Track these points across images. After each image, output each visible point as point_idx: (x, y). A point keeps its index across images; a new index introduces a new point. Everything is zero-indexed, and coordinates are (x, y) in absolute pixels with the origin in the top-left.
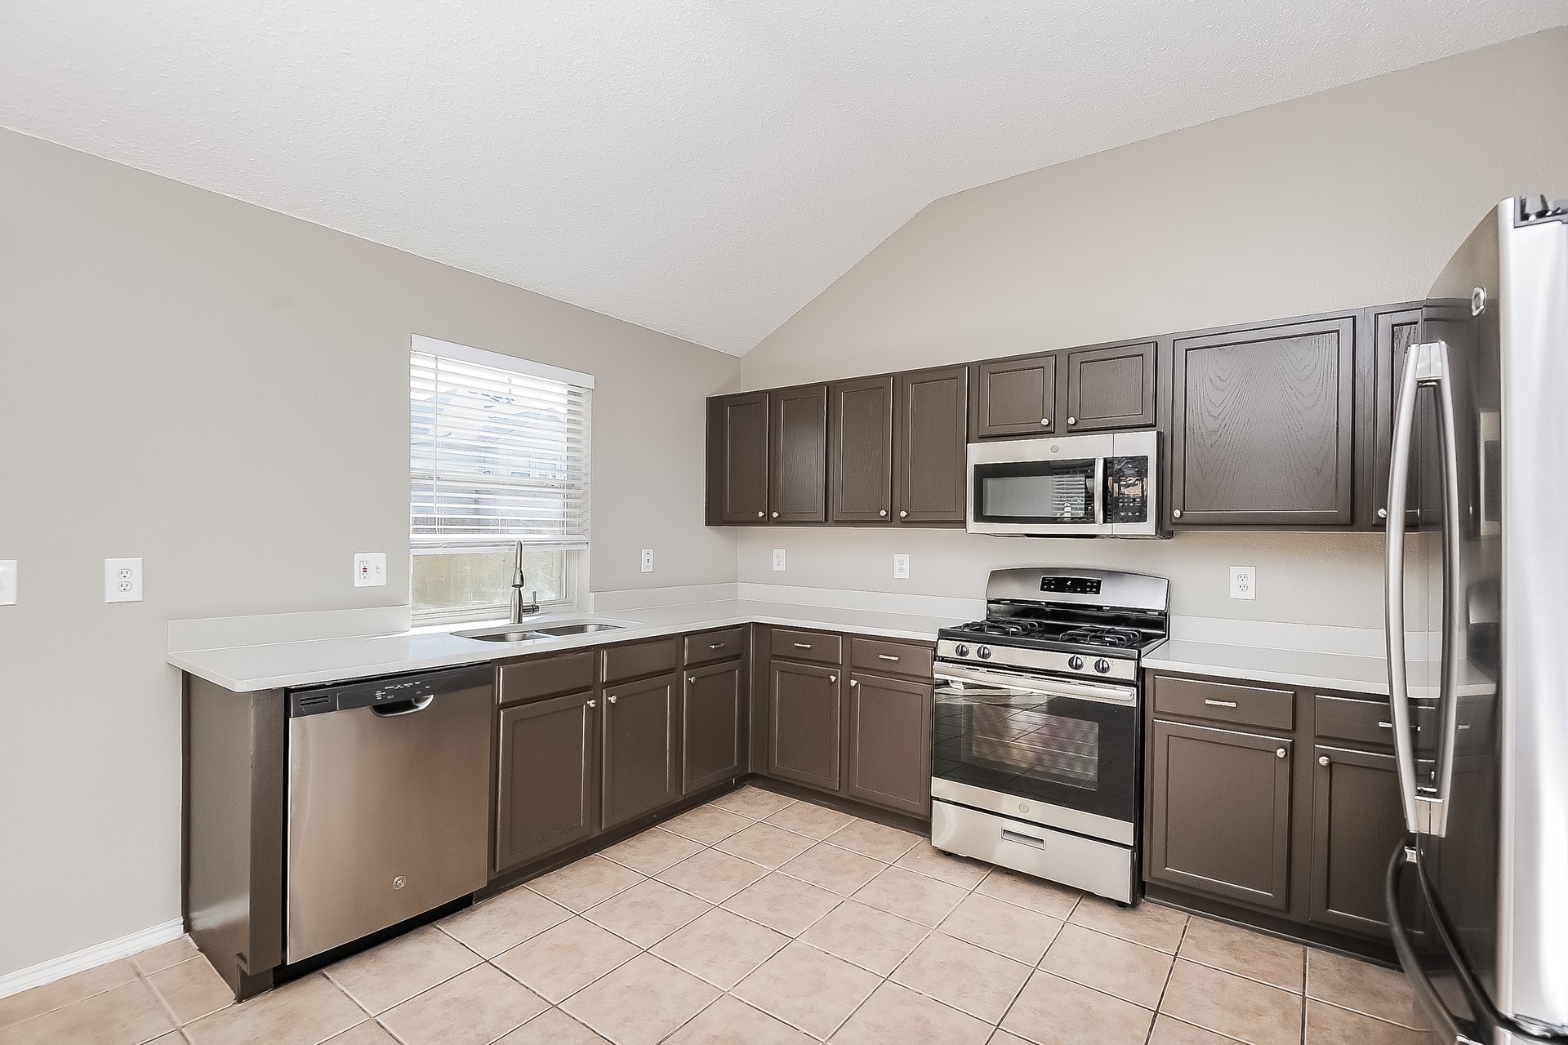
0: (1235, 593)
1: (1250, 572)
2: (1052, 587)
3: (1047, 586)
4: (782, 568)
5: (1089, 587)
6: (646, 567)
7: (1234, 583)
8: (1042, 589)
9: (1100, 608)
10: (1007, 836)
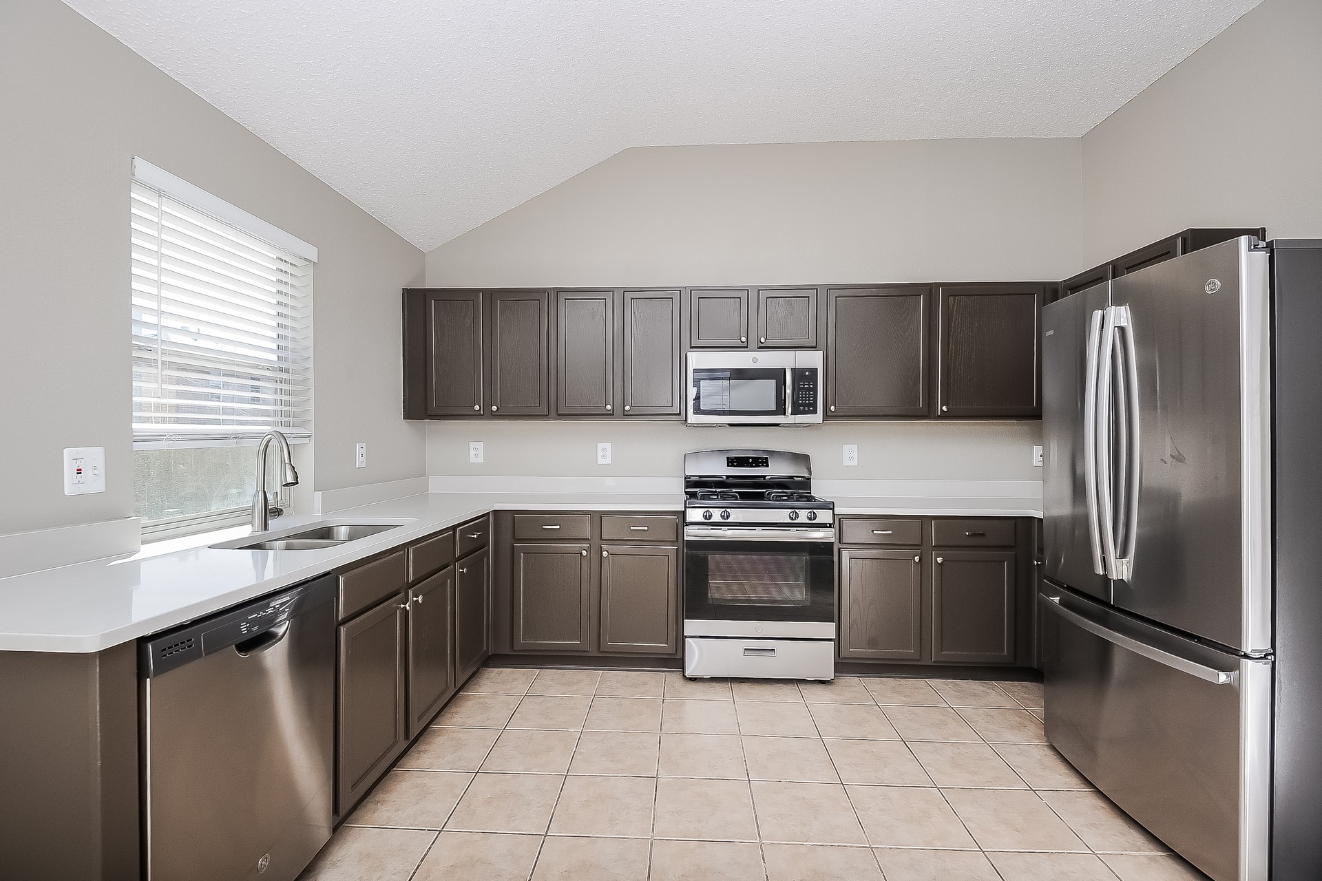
0: (846, 462)
1: (854, 447)
2: (735, 464)
3: (732, 462)
4: (481, 460)
5: (760, 462)
6: (360, 462)
7: (846, 455)
8: (728, 466)
9: (764, 477)
10: (748, 653)
